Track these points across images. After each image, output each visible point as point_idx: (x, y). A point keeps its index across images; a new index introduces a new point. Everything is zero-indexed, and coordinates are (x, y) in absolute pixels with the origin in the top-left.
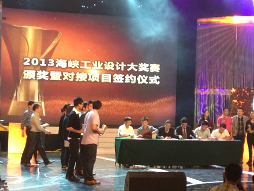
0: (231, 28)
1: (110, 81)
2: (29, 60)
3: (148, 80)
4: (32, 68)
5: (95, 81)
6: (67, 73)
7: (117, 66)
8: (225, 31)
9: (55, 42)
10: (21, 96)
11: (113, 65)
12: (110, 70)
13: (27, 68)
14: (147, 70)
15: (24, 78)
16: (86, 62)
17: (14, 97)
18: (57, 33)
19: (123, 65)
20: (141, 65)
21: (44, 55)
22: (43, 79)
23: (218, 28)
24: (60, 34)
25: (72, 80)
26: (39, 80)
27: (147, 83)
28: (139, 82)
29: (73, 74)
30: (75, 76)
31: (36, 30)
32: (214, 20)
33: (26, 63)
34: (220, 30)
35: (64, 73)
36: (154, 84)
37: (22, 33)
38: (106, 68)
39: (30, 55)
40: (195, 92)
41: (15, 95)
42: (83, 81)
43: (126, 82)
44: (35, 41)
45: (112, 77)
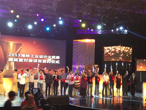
0: (85, 44)
1: (41, 62)
2: (11, 54)
3: (55, 62)
4: (12, 57)
5: (36, 62)
6: (25, 59)
7: (44, 57)
8: (83, 44)
9: (21, 48)
10: (7, 68)
11: (42, 56)
12: (41, 58)
13: (10, 57)
14: (55, 58)
15: (9, 61)
16: (32, 55)
17: (5, 68)
18: (22, 44)
19: (46, 56)
20: (53, 56)
21: (16, 52)
22: (16, 61)
23: (81, 43)
24: (23, 45)
25: (27, 62)
26: (14, 62)
27: (55, 63)
28: (52, 63)
29: (27, 60)
30: (28, 60)
31: (13, 43)
32: (79, 40)
33: (9, 55)
34: (81, 44)
35: (24, 59)
36: (58, 63)
37: (8, 44)
38: (40, 57)
39: (11, 52)
40: (72, 67)
41: (5, 67)
42: (31, 62)
43: (47, 62)
44: (13, 47)
45: (42, 61)
